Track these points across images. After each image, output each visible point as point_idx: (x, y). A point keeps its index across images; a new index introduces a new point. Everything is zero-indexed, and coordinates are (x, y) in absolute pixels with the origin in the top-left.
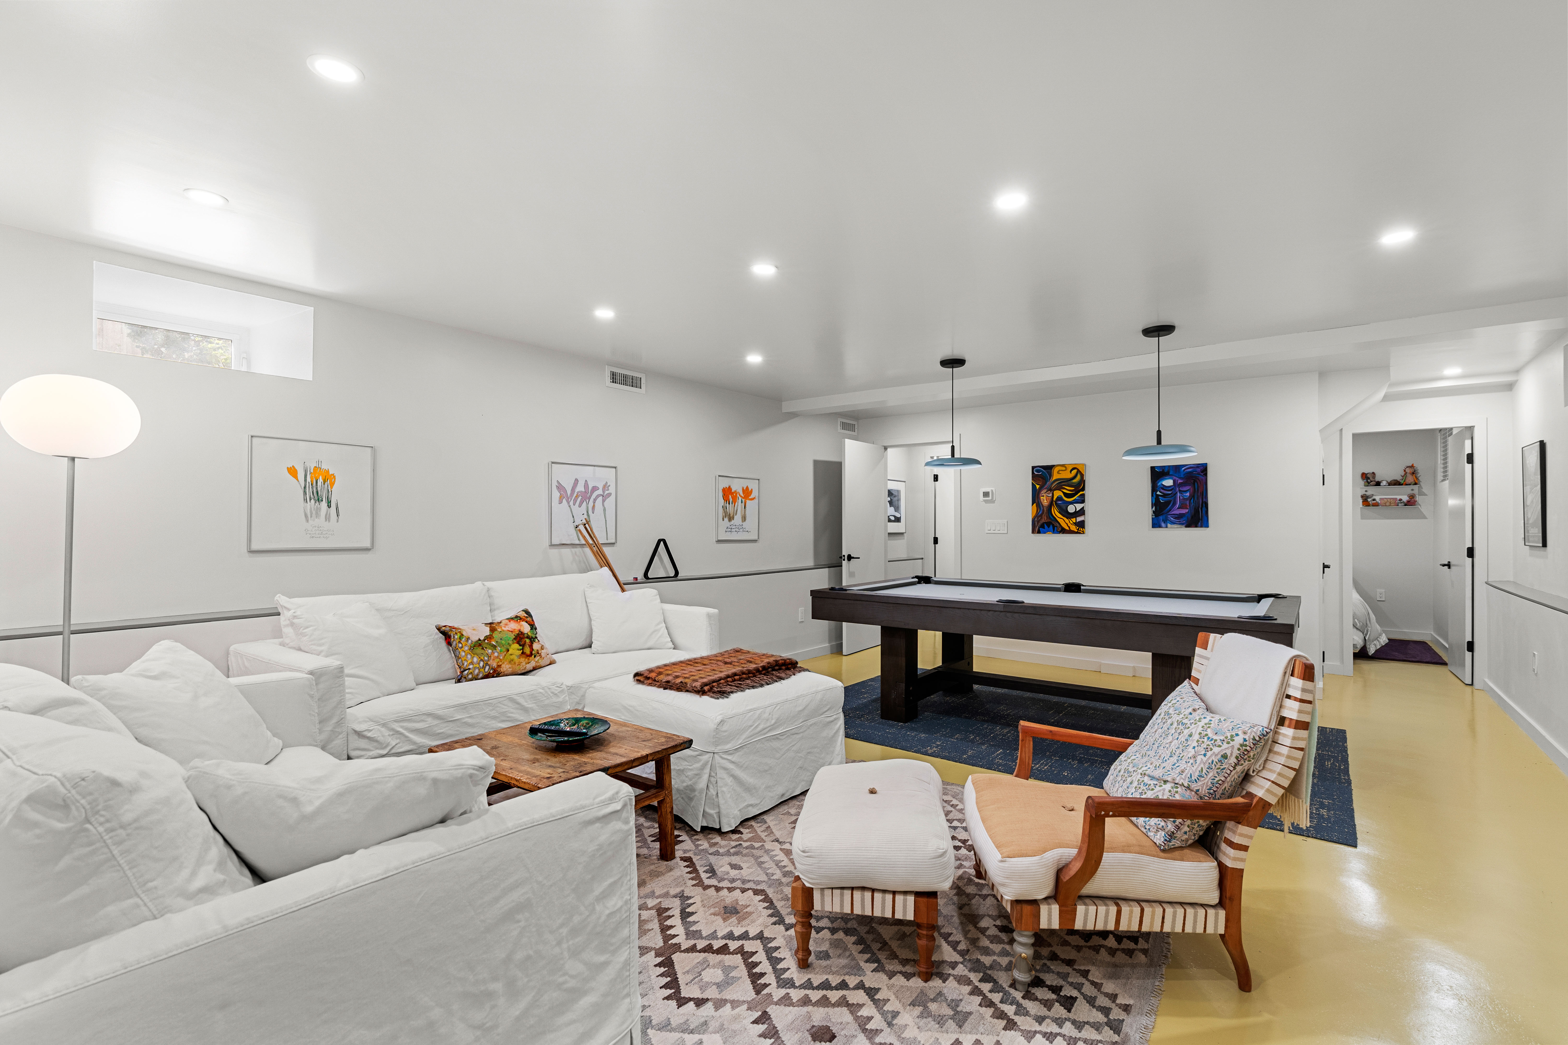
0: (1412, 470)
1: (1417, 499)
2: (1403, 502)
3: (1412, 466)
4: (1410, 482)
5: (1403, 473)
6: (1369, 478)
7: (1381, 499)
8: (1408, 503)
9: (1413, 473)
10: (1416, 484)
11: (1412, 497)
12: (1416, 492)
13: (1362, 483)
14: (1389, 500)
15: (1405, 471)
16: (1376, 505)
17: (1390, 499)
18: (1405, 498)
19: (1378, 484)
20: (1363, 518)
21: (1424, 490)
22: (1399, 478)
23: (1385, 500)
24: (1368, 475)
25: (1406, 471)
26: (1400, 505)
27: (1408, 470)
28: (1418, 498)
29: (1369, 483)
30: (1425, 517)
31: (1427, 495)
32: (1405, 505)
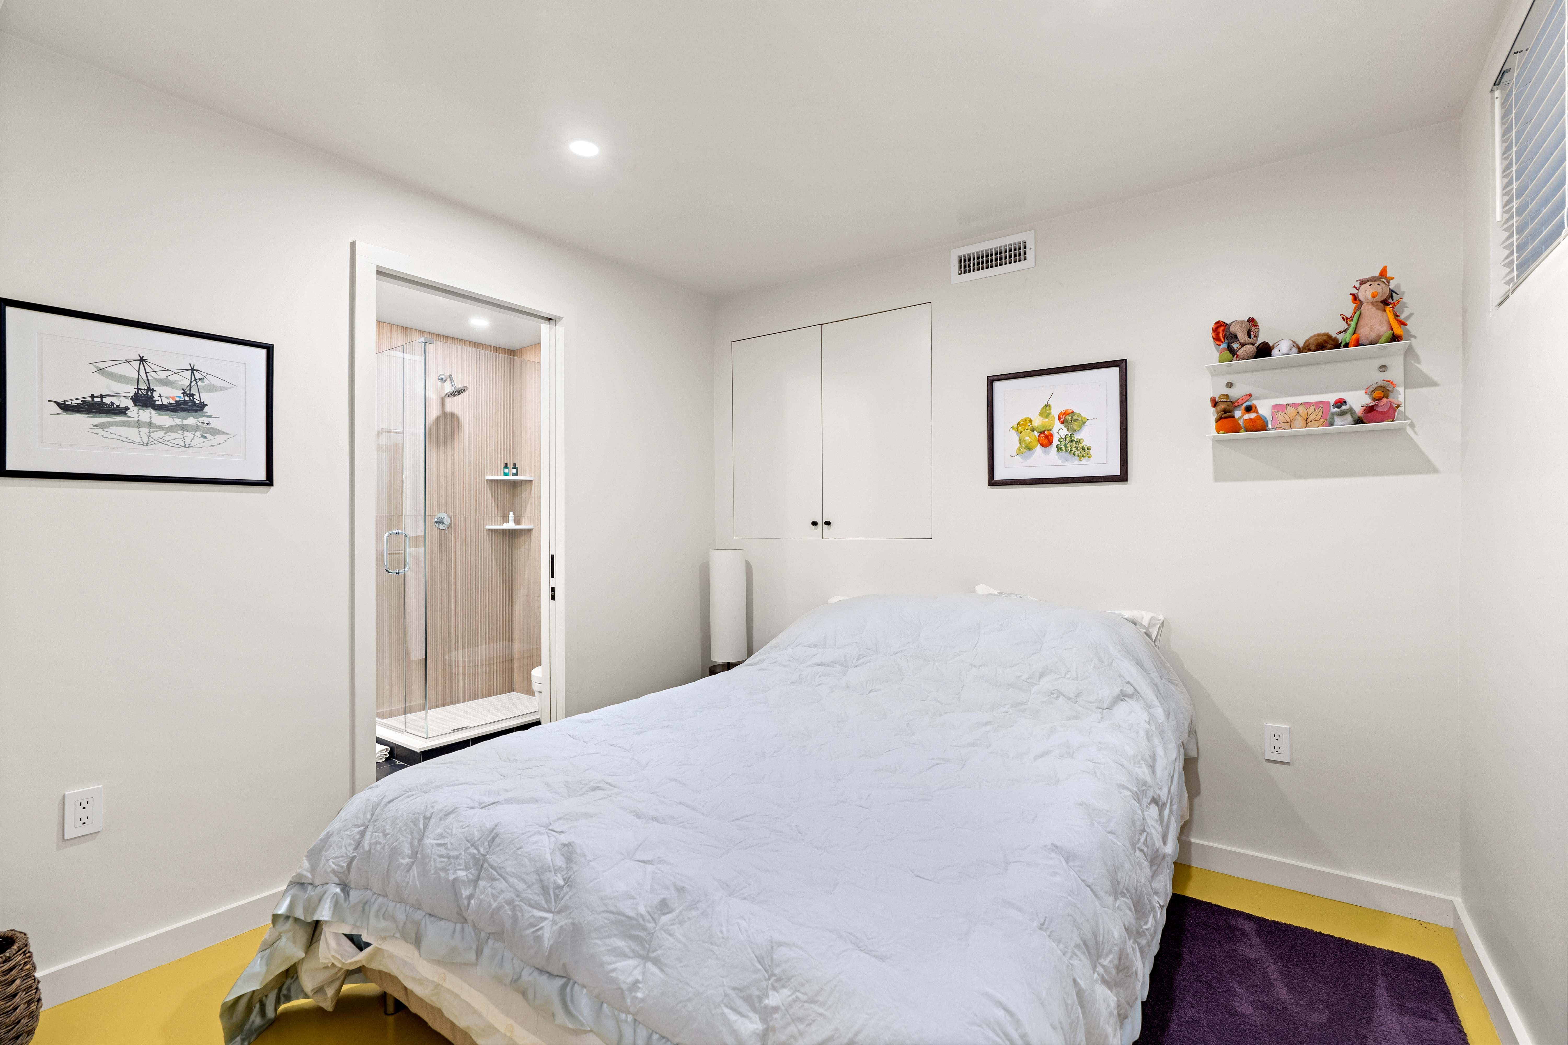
0: (1381, 290)
1: (1401, 399)
2: (1351, 411)
3: (1383, 276)
4: (1372, 336)
5: (1349, 308)
6: (1235, 337)
7: (1276, 408)
8: (1371, 414)
9: (1385, 303)
10: (1395, 338)
11: (1382, 392)
12: (1395, 374)
13: (1212, 352)
14: (1301, 409)
15: (1355, 298)
16: (1260, 425)
17: (1308, 405)
18: (1358, 401)
19: (1264, 351)
20: (1220, 476)
21: (1426, 367)
22: (1334, 327)
23: (1290, 410)
24: (1233, 329)
25: (1361, 297)
26: (1337, 420)
27: (1366, 293)
28: (1400, 395)
29: (1233, 352)
30: (1431, 469)
31: (1434, 384)
32: (1359, 421)
